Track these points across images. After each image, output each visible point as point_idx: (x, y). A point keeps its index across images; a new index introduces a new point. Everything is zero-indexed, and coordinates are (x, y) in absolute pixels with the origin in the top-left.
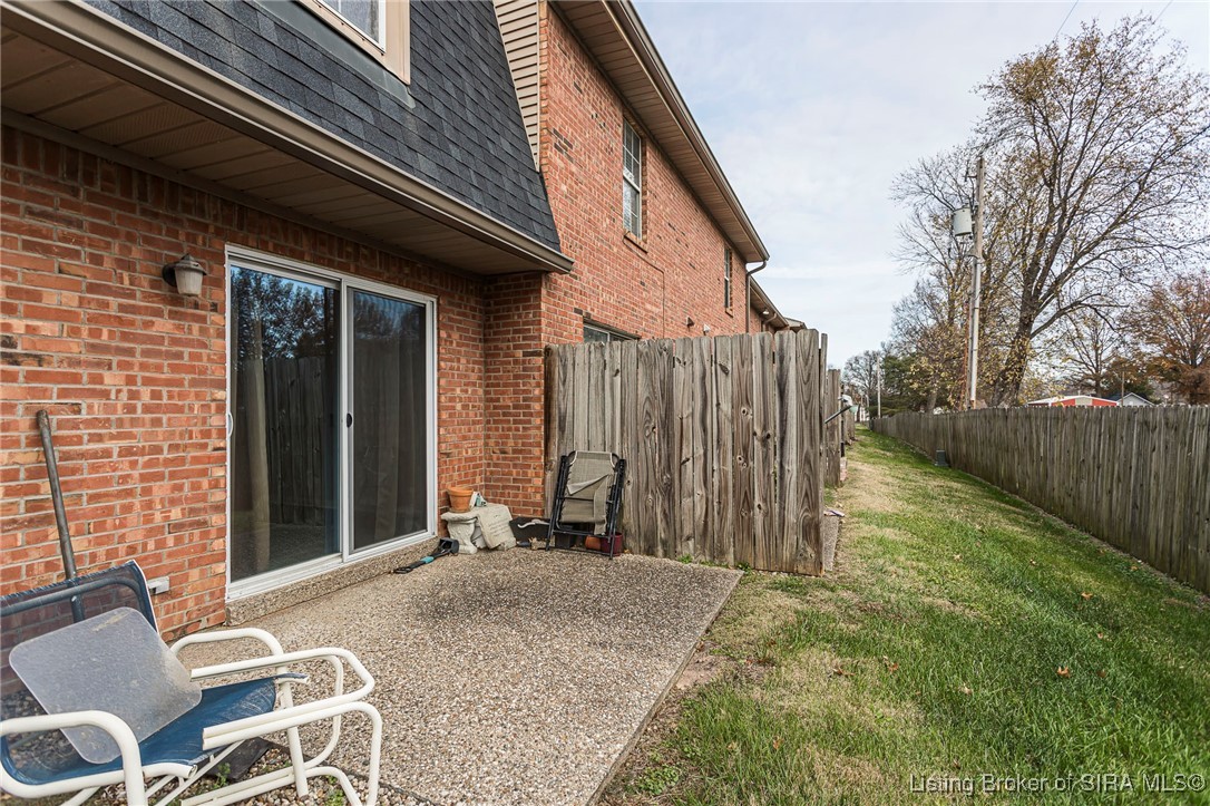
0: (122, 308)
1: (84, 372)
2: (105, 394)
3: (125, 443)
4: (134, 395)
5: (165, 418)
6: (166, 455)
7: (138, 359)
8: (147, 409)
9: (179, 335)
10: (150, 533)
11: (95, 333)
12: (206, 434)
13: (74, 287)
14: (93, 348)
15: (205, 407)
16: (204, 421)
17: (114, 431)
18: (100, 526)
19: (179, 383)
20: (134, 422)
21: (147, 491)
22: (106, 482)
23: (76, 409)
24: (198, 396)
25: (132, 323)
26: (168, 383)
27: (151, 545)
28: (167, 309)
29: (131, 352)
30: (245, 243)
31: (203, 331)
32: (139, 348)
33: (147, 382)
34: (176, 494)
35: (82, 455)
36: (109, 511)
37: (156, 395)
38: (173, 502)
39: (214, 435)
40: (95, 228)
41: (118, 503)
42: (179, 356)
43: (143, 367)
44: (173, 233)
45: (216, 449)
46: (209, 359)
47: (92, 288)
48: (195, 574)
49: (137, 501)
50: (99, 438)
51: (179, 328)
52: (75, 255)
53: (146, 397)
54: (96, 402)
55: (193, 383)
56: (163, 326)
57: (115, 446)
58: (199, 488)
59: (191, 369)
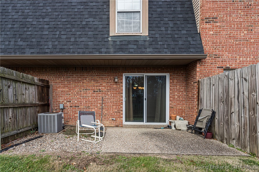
0: (110, 85)
1: (106, 92)
2: (108, 95)
3: (110, 101)
4: (111, 95)
5: (115, 98)
6: (115, 103)
7: (112, 91)
8: (113, 97)
9: (117, 87)
10: (113, 112)
11: (107, 88)
12: (120, 100)
13: (105, 83)
14: (107, 90)
15: (120, 97)
16: (120, 98)
17: (109, 99)
18: (108, 110)
19: (117, 93)
20: (111, 98)
21: (113, 107)
22: (108, 105)
23: (106, 97)
24: (119, 95)
25: (111, 86)
26: (115, 93)
27: (113, 114)
28: (115, 84)
29: (111, 90)
30: (126, 73)
31: (120, 86)
32: (112, 89)
33: (113, 93)
34: (116, 108)
35: (106, 102)
36: (109, 109)
37: (114, 95)
38: (116, 109)
39: (121, 100)
40: (108, 76)
41: (110, 108)
42: (116, 90)
43: (112, 92)
44: (116, 74)
45: (121, 102)
46: (120, 90)
47: (107, 83)
48: (118, 119)
49: (112, 108)
50: (108, 100)
51: (117, 86)
52: (106, 79)
53: (113, 95)
54: (107, 96)
55: (118, 93)
56: (115, 86)
57: (109, 101)
58: (119, 107)
59: (118, 92)
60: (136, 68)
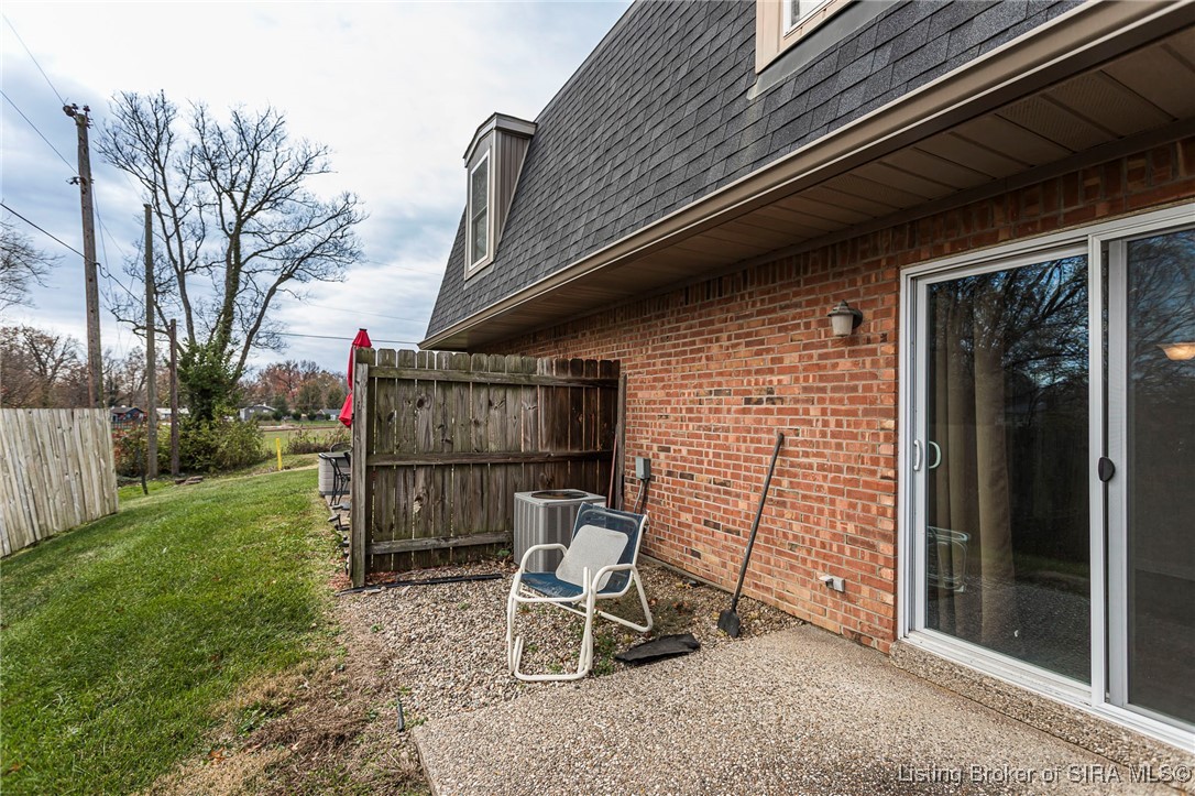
0: (821, 357)
1: (800, 406)
2: (809, 423)
3: (820, 460)
4: (826, 424)
5: (844, 443)
6: (845, 475)
7: (829, 394)
8: (834, 435)
9: (856, 370)
10: (835, 536)
11: (806, 379)
12: (875, 461)
13: (796, 349)
14: (805, 389)
15: (875, 436)
16: (874, 449)
17: (815, 450)
18: (807, 519)
19: (854, 413)
20: (826, 445)
21: (833, 502)
22: (809, 487)
23: (796, 433)
24: (869, 424)
25: (825, 367)
26: (848, 413)
27: (835, 548)
28: (846, 349)
29: (823, 390)
31: (875, 363)
32: (829, 385)
33: (835, 412)
34: (851, 511)
35: (799, 465)
36: (811, 509)
37: (839, 424)
38: (850, 517)
39: (882, 463)
40: (809, 303)
41: (816, 505)
42: (855, 389)
43: (832, 401)
44: (853, 283)
45: (883, 477)
46: (879, 389)
47: (806, 347)
48: (865, 590)
49: (826, 507)
50: (806, 454)
51: (855, 364)
52: (797, 326)
53: (832, 426)
54: (805, 428)
55: (866, 413)
56: (845, 364)
57: (814, 461)
58: (869, 511)
59: (863, 400)
60: (999, 200)
